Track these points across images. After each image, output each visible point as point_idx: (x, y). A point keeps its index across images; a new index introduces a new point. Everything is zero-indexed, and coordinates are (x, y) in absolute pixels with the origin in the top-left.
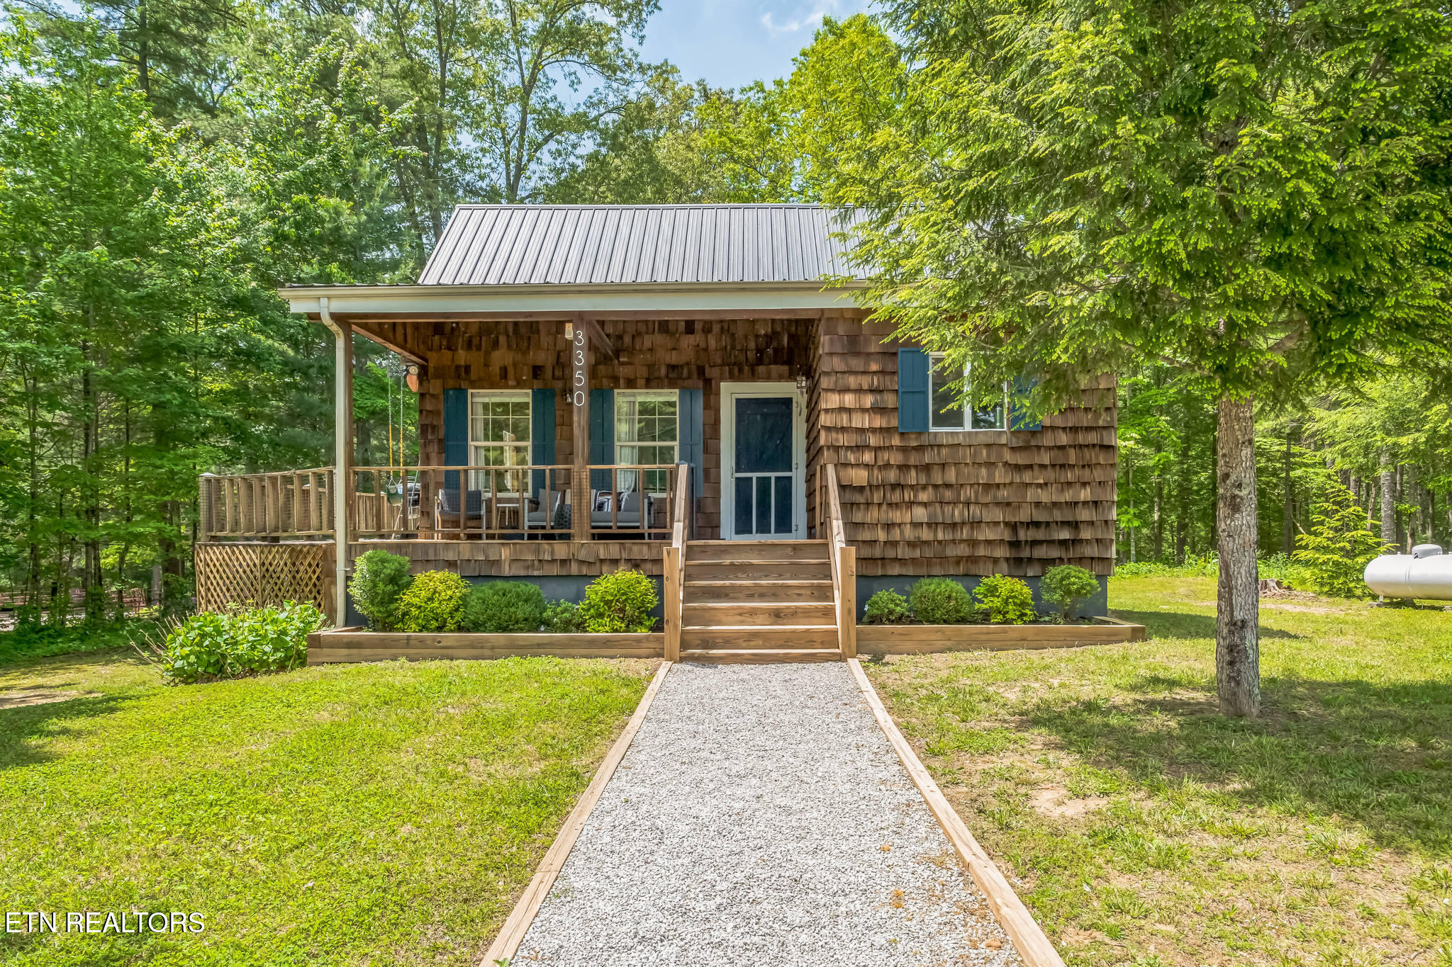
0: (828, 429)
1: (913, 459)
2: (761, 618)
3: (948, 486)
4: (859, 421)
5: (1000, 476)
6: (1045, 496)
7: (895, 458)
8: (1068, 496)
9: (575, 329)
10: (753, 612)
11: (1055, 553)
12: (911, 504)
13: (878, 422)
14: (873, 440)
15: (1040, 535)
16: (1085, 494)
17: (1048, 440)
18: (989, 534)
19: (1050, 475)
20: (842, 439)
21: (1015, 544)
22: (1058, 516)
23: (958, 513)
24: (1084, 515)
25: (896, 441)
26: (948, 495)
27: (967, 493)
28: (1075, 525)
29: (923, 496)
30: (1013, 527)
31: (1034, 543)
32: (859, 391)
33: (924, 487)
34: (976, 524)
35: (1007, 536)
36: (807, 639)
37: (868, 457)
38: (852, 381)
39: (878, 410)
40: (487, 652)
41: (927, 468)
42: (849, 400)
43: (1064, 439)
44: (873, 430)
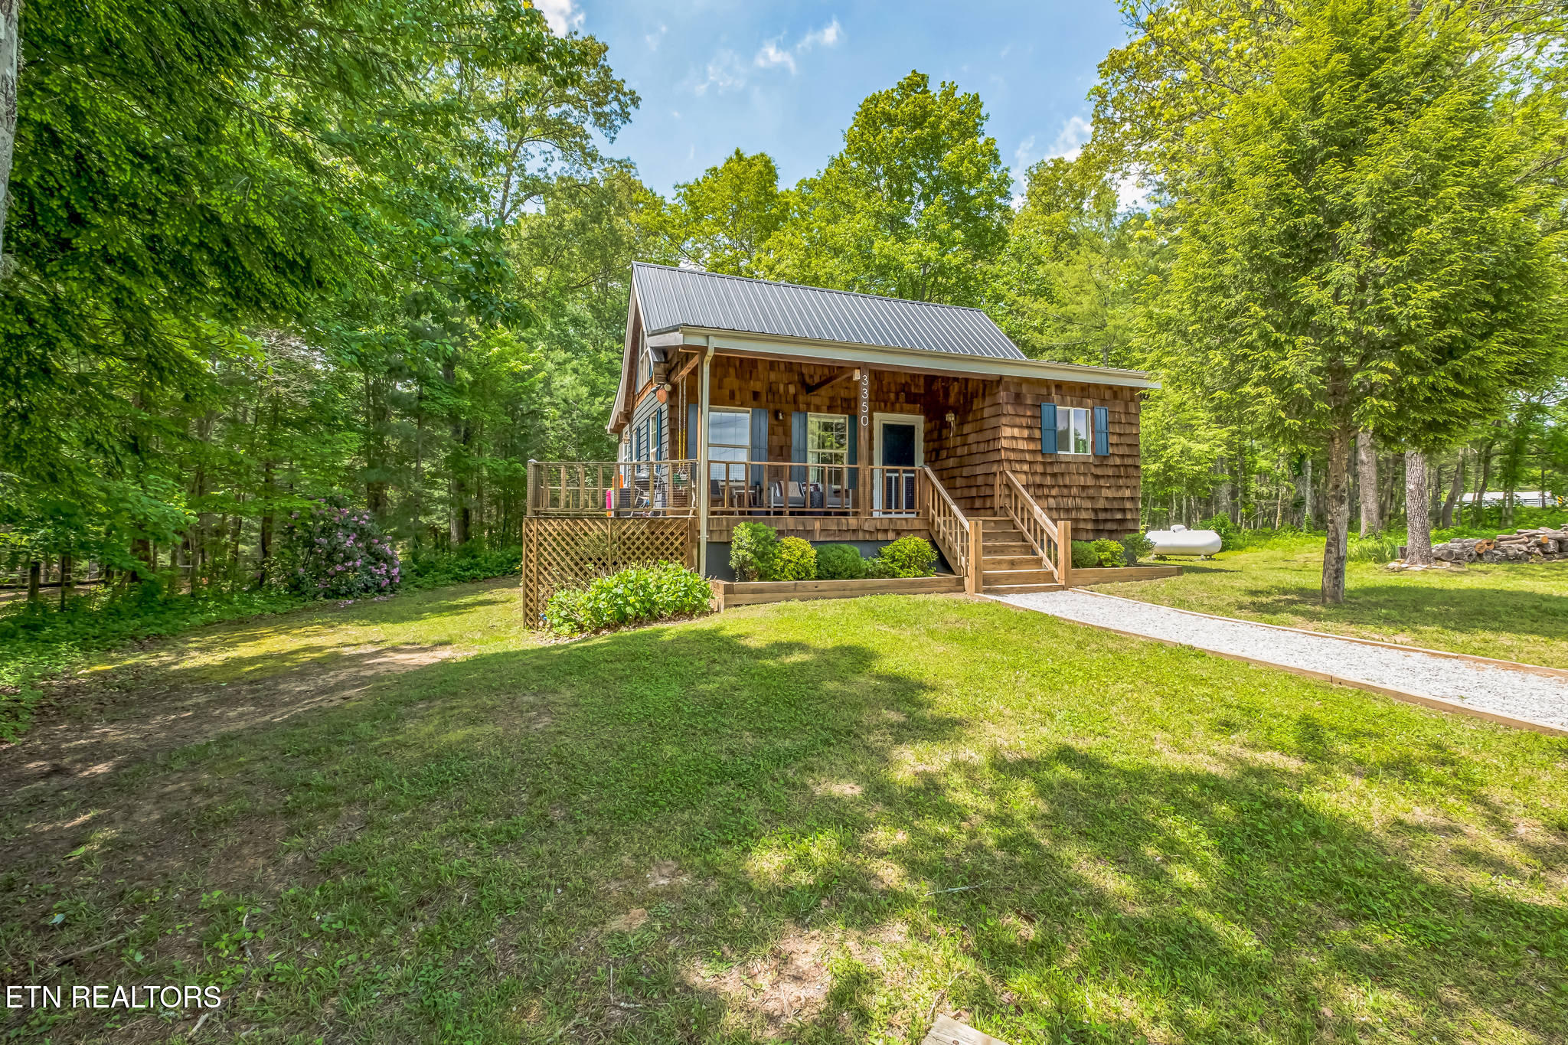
0: (1006, 449)
1: (1049, 470)
2: (1004, 566)
3: (1065, 486)
4: (1022, 445)
5: (1090, 482)
6: (1110, 493)
7: (1039, 469)
8: (1120, 494)
9: (862, 374)
10: (1000, 562)
11: (1114, 527)
12: (1047, 497)
13: (1032, 447)
14: (1028, 457)
15: (1108, 516)
16: (1128, 493)
17: (1111, 462)
18: (1084, 515)
19: (1112, 481)
20: (1012, 456)
21: (1096, 521)
22: (1116, 505)
23: (1070, 503)
24: (1128, 505)
25: (1039, 458)
26: (1065, 491)
27: (1074, 491)
28: (1123, 510)
29: (1054, 492)
30: (1095, 511)
31: (1106, 521)
32: (1021, 427)
33: (1053, 486)
34: (1078, 509)
35: (1092, 516)
36: (1028, 578)
37: (1026, 467)
38: (1018, 420)
39: (1030, 439)
40: (847, 593)
41: (1054, 475)
42: (1016, 432)
43: (1118, 461)
44: (1029, 451)
